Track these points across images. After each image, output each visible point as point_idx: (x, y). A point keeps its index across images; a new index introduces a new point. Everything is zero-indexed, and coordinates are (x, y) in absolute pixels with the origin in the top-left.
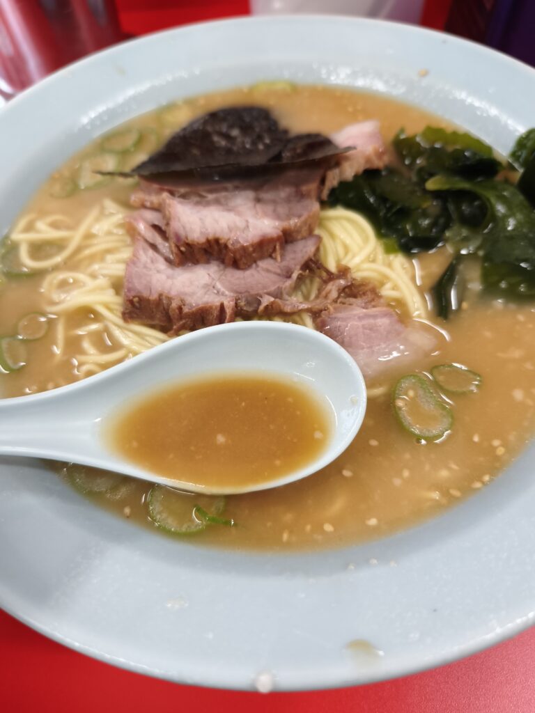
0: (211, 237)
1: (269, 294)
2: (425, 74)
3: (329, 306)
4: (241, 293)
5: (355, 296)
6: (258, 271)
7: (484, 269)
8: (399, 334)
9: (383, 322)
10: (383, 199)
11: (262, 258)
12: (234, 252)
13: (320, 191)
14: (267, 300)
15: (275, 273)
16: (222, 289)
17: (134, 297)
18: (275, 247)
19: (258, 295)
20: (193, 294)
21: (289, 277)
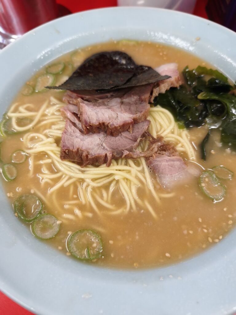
0: (101, 122)
1: (127, 150)
2: (199, 39)
3: (153, 155)
4: (114, 149)
5: (165, 151)
6: (122, 137)
7: (222, 136)
8: (184, 169)
9: (177, 163)
10: (178, 102)
11: (123, 131)
12: (111, 129)
13: (150, 98)
14: (126, 153)
15: (129, 139)
16: (106, 147)
17: (66, 150)
18: (130, 126)
19: (122, 150)
20: (93, 149)
21: (136, 141)
